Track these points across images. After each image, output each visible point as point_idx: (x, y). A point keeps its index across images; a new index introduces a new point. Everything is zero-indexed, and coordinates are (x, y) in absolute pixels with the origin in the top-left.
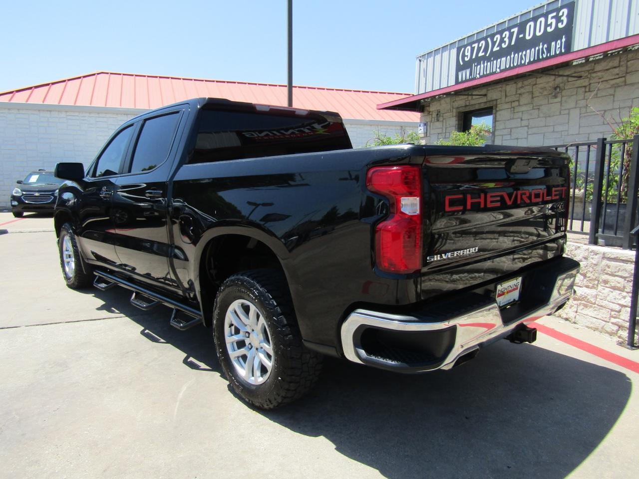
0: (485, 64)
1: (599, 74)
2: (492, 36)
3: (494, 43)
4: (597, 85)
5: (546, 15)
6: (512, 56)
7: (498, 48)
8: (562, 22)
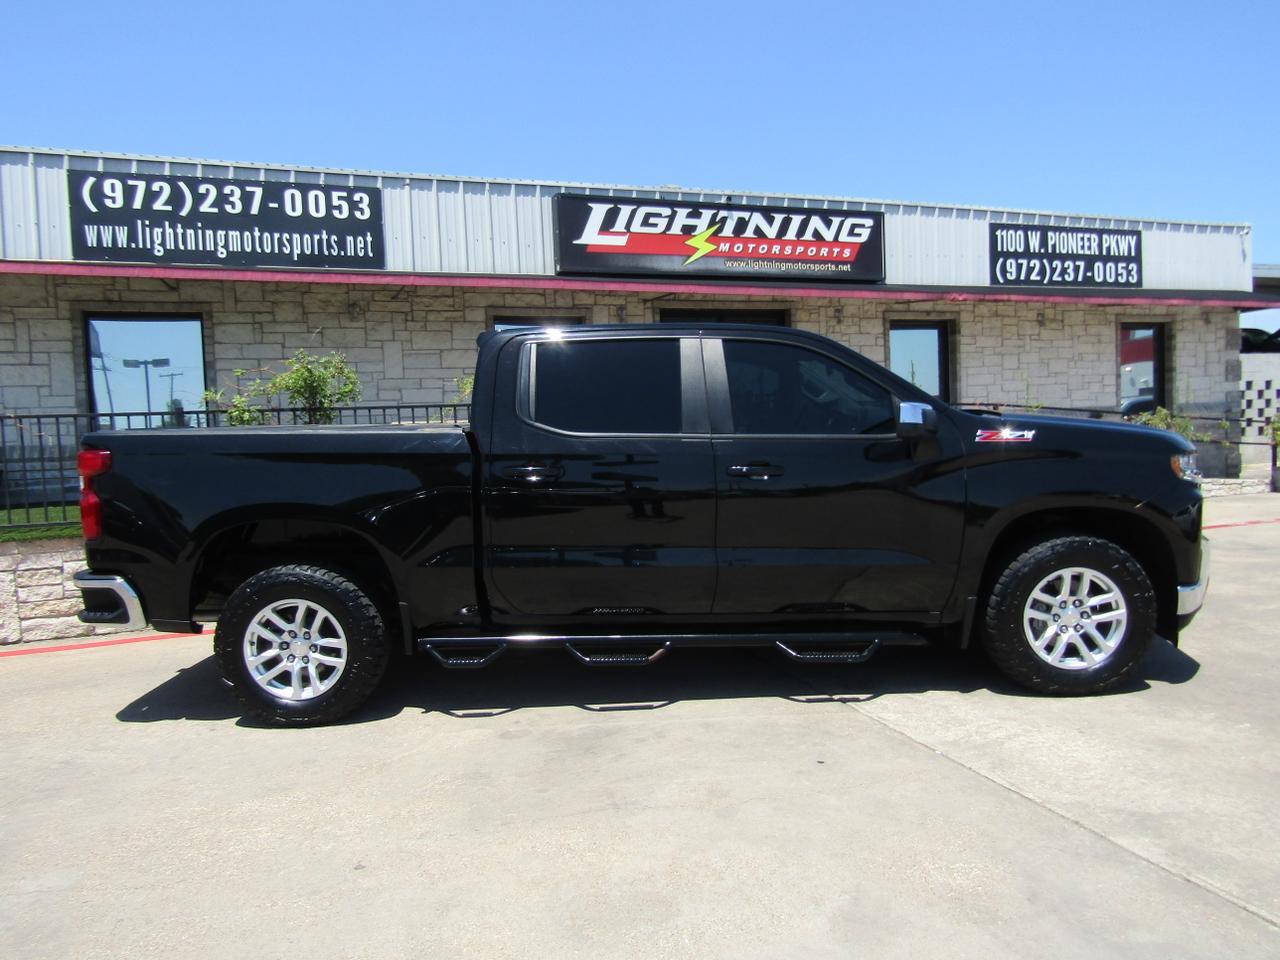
0: (180, 231)
1: (425, 300)
2: (192, 182)
3: (196, 197)
4: (424, 314)
5: (327, 190)
6: (257, 234)
7: (215, 210)
8: (362, 211)
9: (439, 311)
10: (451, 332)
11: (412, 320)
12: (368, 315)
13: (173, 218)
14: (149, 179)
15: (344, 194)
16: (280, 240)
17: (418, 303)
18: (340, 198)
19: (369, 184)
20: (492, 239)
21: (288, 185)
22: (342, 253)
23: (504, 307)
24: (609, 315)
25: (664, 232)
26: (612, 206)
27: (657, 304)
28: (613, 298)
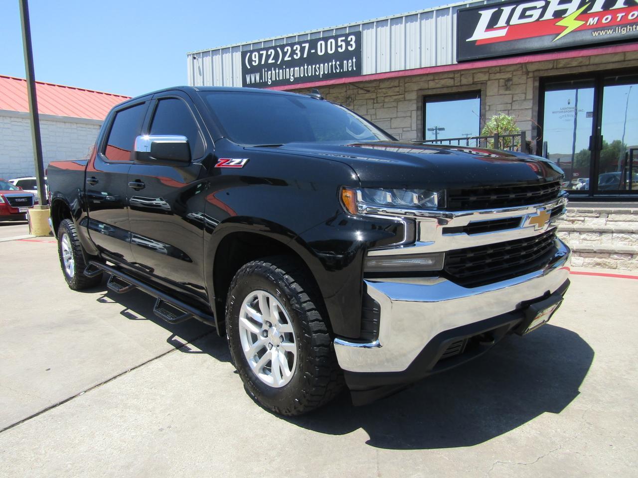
0: (277, 71)
1: (384, 90)
2: (282, 47)
3: (284, 54)
4: (383, 99)
5: (336, 38)
6: (306, 67)
7: (290, 59)
8: (351, 46)
9: (390, 96)
10: (397, 107)
11: (377, 103)
12: (355, 102)
13: (274, 65)
14: (267, 49)
15: (344, 38)
16: (315, 68)
17: (380, 93)
18: (342, 41)
19: (356, 30)
20: (420, 48)
21: (320, 39)
22: (342, 71)
23: (428, 89)
24: (499, 86)
25: (538, 20)
26: (497, 9)
27: (536, 74)
28: (502, 74)
